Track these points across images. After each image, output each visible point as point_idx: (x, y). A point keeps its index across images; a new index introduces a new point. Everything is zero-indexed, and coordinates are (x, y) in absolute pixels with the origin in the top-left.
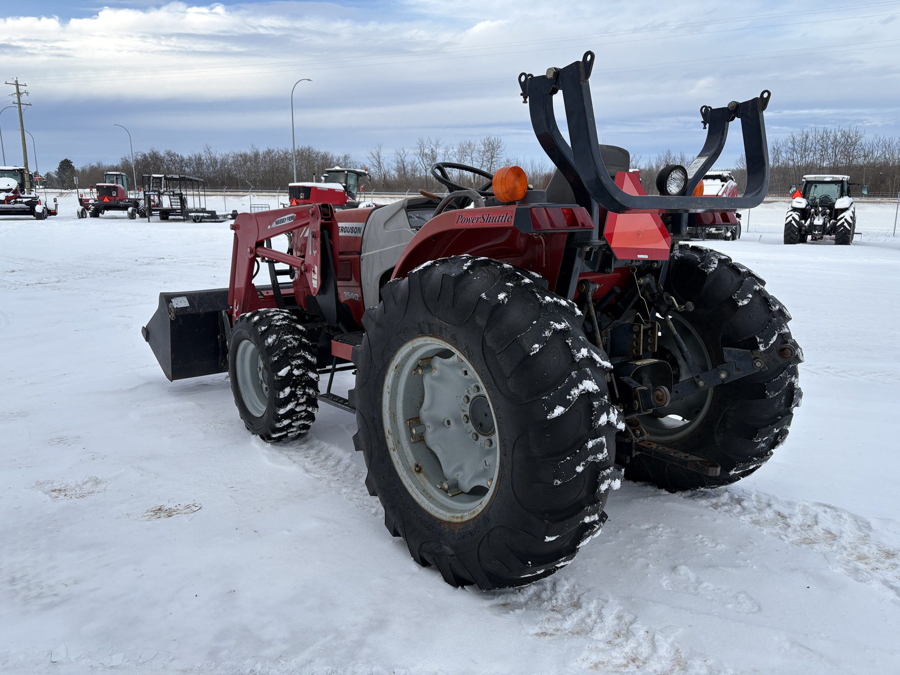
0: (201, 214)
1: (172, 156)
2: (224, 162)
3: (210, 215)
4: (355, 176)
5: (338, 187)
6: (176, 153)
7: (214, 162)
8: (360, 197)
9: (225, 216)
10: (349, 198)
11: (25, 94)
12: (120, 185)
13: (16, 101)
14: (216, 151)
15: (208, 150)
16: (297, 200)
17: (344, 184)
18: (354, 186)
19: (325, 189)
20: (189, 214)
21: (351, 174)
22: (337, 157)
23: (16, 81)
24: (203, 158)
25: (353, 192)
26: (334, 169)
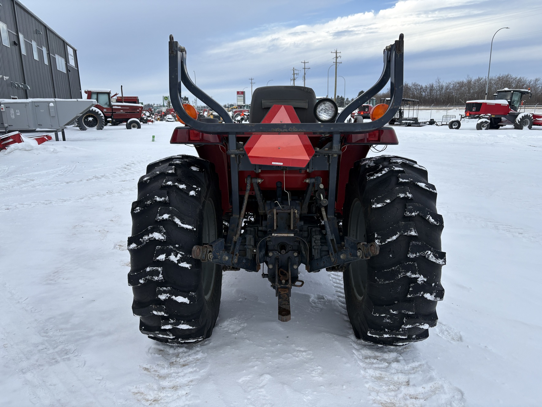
0: (409, 121)
1: (416, 86)
2: (447, 88)
3: (414, 122)
4: (519, 94)
5: (504, 102)
6: (419, 84)
7: (441, 88)
8: (521, 109)
9: (424, 122)
10: (512, 110)
11: (339, 57)
12: (371, 105)
13: (335, 62)
14: (444, 81)
15: (439, 80)
16: (470, 112)
17: (509, 100)
18: (518, 101)
19: (493, 104)
20: (402, 121)
21: (516, 93)
22: (530, 80)
23: (336, 51)
24: (434, 86)
25: (516, 106)
26: (503, 90)
